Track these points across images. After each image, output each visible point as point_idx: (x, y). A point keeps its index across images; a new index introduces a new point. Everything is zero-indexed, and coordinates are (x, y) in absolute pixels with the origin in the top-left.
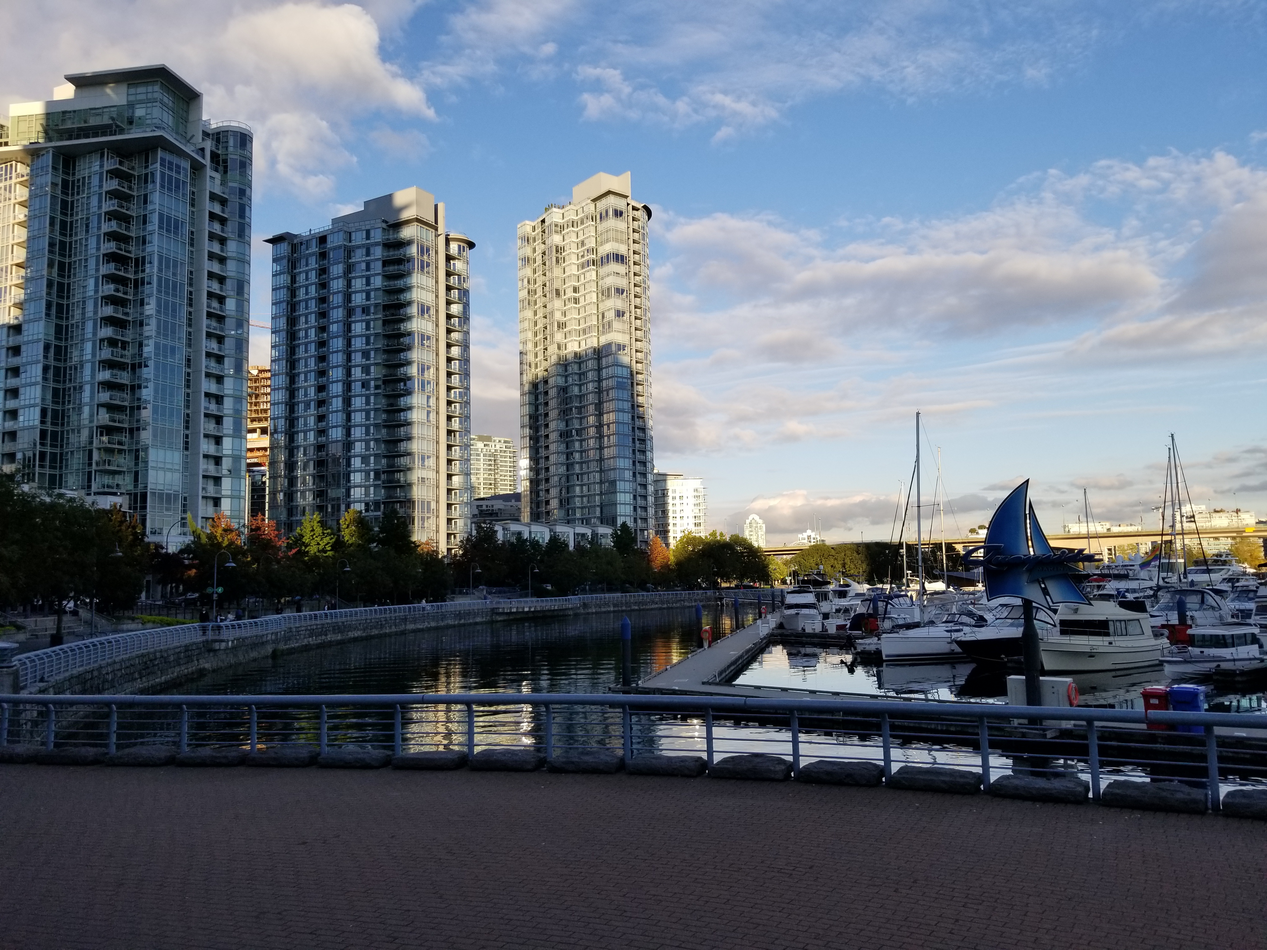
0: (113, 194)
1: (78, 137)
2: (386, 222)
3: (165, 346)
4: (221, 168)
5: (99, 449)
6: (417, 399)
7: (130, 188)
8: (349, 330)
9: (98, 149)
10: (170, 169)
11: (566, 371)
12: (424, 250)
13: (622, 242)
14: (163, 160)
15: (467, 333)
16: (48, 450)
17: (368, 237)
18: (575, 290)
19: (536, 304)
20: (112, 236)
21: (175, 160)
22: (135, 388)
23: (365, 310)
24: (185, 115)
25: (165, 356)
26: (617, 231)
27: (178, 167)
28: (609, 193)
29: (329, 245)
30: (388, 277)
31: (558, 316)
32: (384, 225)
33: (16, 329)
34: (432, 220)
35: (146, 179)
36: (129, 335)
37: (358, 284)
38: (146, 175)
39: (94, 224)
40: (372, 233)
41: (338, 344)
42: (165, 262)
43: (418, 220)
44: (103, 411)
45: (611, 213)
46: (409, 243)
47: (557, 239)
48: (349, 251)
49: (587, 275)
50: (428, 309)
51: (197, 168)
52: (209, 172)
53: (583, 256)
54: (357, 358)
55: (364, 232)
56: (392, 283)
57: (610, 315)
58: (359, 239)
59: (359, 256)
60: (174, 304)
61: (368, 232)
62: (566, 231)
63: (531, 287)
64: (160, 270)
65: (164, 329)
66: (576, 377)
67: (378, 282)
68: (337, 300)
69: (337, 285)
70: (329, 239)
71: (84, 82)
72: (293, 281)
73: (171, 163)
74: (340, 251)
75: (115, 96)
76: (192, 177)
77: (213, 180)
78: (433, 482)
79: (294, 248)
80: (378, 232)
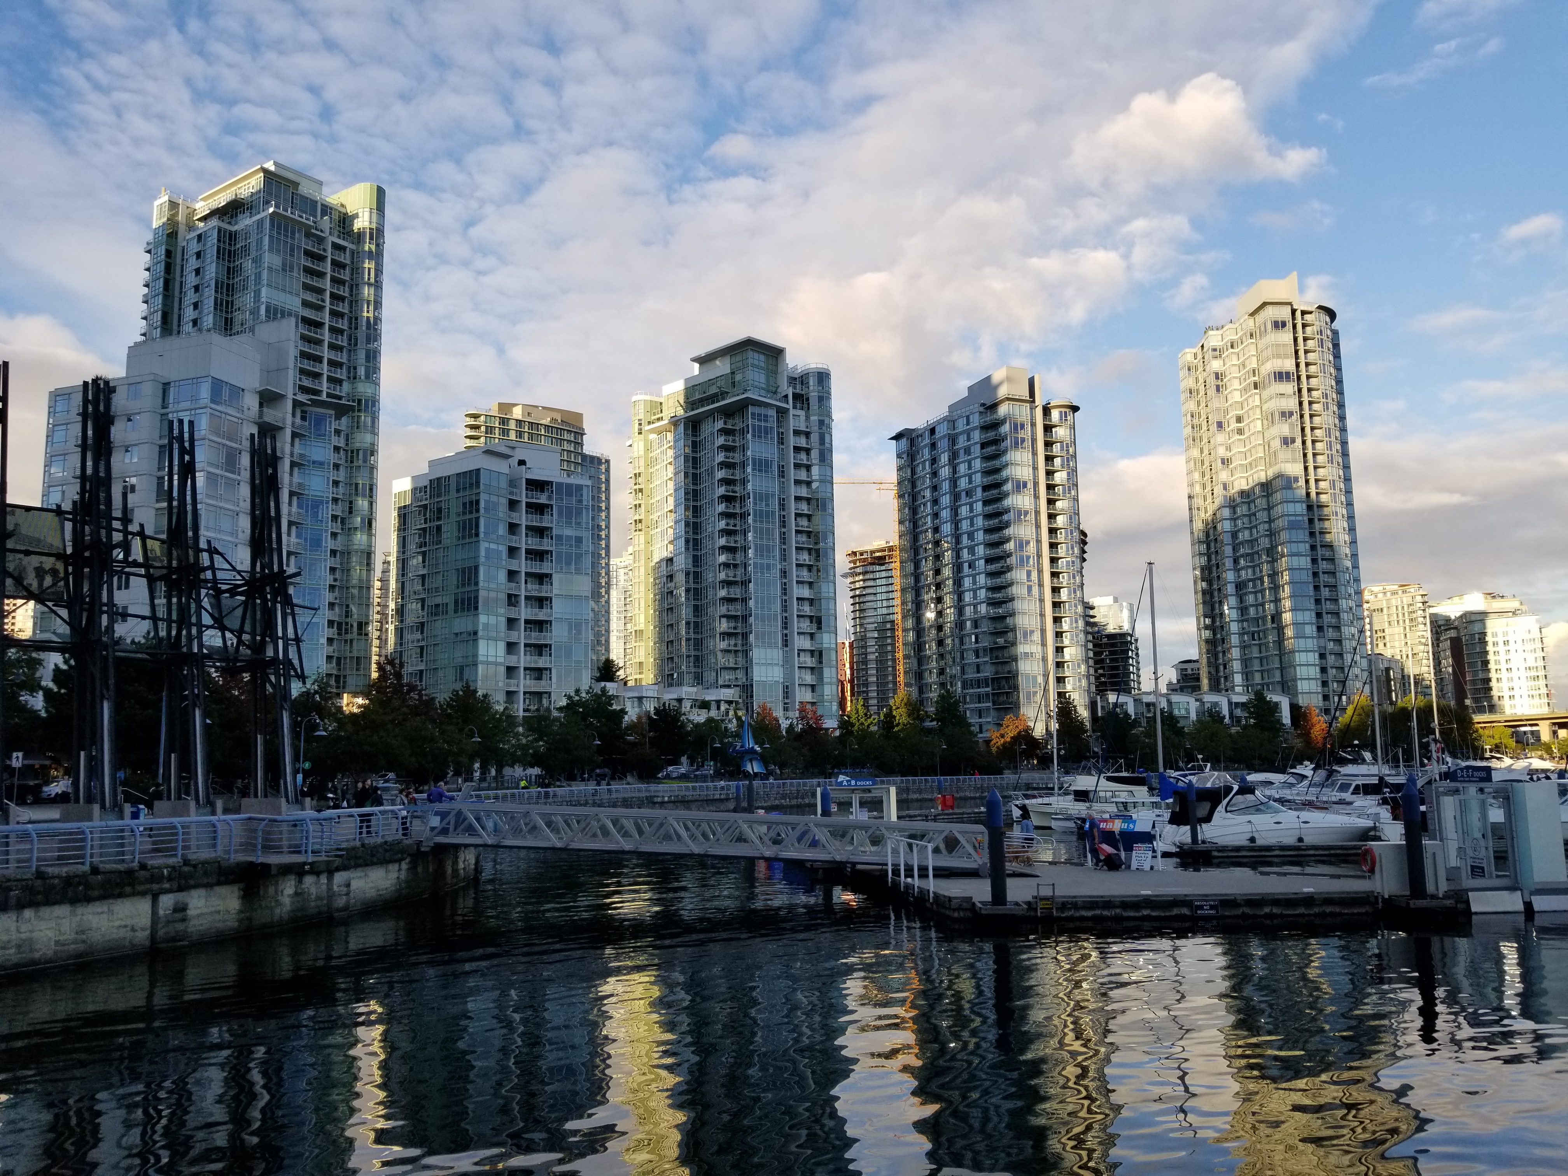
0: (723, 448)
1: (702, 406)
2: (983, 405)
3: (762, 565)
4: (805, 406)
6: (1018, 575)
7: (734, 441)
8: (956, 514)
9: (711, 414)
10: (760, 420)
11: (1235, 513)
12: (1018, 427)
13: (1286, 357)
14: (753, 414)
15: (1076, 499)
16: (693, 653)
17: (968, 424)
18: (1239, 420)
19: (1201, 440)
20: (723, 482)
21: (763, 411)
22: (745, 600)
23: (969, 493)
24: (774, 368)
25: (762, 573)
26: (1278, 345)
27: (766, 416)
28: (1265, 304)
29: (937, 436)
30: (987, 458)
31: (1221, 452)
32: (982, 409)
33: (670, 561)
34: (1025, 395)
35: (743, 432)
36: (739, 557)
37: (962, 469)
38: (743, 428)
40: (971, 418)
41: (947, 528)
42: (760, 497)
43: (1008, 399)
44: (724, 620)
45: (1269, 326)
46: (1003, 422)
47: (1216, 365)
48: (953, 439)
49: (1250, 400)
50: (1025, 485)
51: (782, 412)
52: (792, 412)
53: (1245, 380)
55: (966, 418)
56: (990, 464)
57: (1276, 444)
58: (961, 425)
59: (962, 442)
60: (768, 529)
62: (1226, 354)
63: (1196, 421)
64: (755, 504)
65: (761, 551)
66: (1246, 520)
67: (977, 464)
69: (945, 472)
70: (937, 430)
71: (704, 360)
72: (913, 472)
73: (760, 415)
74: (946, 440)
75: (722, 367)
76: (778, 421)
77: (797, 419)
78: (1039, 656)
79: (912, 442)
80: (977, 416)
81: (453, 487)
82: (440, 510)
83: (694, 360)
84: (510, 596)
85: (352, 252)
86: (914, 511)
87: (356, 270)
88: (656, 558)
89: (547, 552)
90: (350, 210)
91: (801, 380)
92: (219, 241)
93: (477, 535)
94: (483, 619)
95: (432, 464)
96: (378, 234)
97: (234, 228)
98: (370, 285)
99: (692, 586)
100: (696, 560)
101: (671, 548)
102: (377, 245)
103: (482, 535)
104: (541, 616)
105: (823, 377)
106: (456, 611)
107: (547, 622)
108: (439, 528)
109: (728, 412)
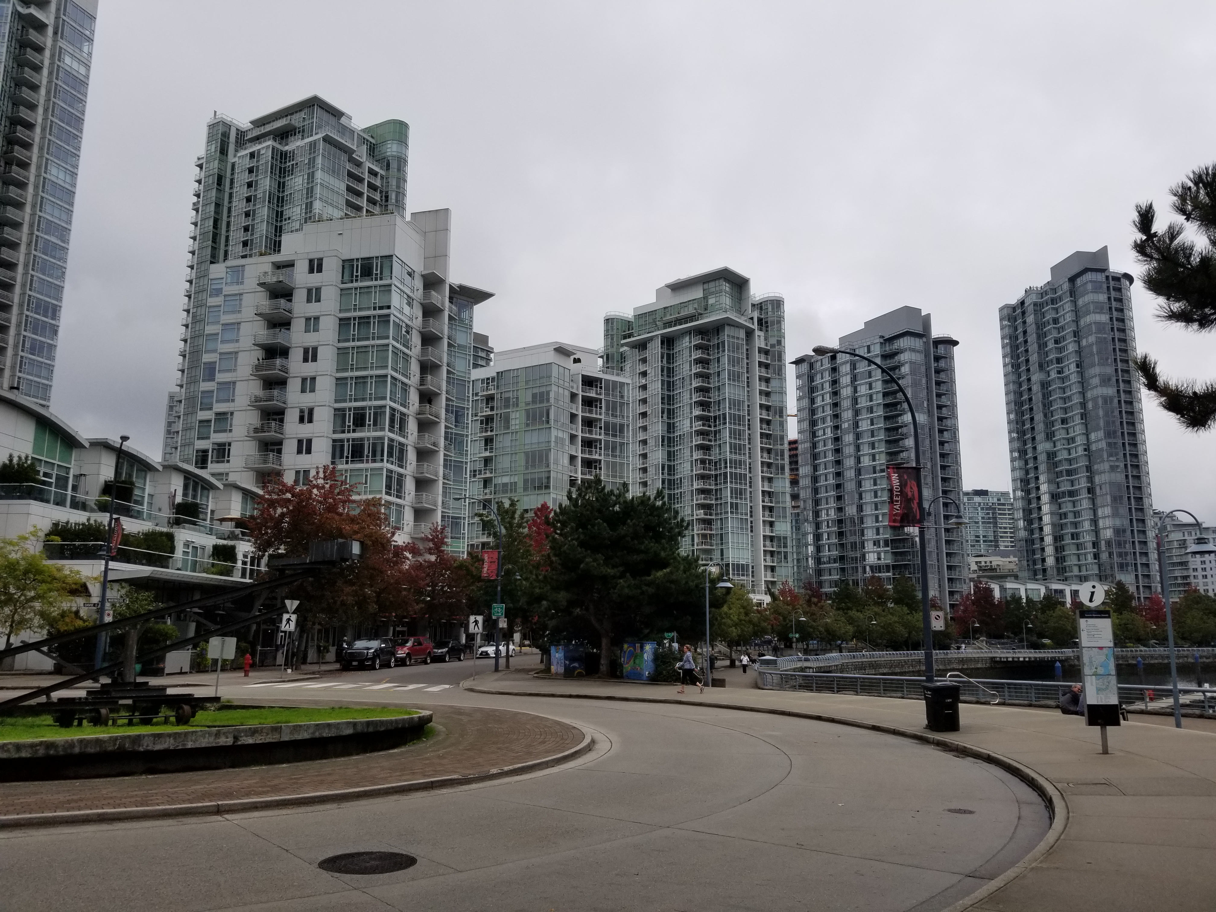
0: (698, 361)
1: (675, 325)
2: (883, 337)
4: (764, 328)
5: (698, 534)
7: (708, 354)
8: (858, 427)
9: (688, 332)
10: (733, 338)
14: (728, 333)
17: (869, 352)
20: (699, 390)
21: (736, 331)
23: (869, 410)
24: (740, 296)
27: (738, 335)
28: (1087, 269)
29: (839, 360)
32: (882, 341)
34: (920, 330)
35: (718, 347)
36: (713, 455)
37: (863, 390)
38: (718, 344)
39: (687, 382)
40: (872, 348)
41: (849, 438)
42: (733, 402)
43: (908, 333)
44: (699, 508)
46: (903, 351)
48: (854, 365)
51: (749, 333)
52: (757, 333)
54: (866, 450)
55: (866, 348)
57: (1095, 381)
59: (862, 367)
61: (869, 347)
62: (1046, 309)
63: (1016, 362)
64: (730, 408)
66: (1065, 442)
67: (878, 386)
68: (846, 404)
69: (846, 392)
70: (839, 355)
71: (677, 287)
72: (812, 391)
73: (733, 333)
74: (848, 365)
75: (694, 293)
76: (747, 340)
77: (759, 340)
79: (811, 367)
80: (878, 346)
81: (523, 381)
82: (507, 399)
83: (667, 287)
85: (383, 177)
89: (597, 441)
91: (760, 306)
92: (272, 158)
93: (548, 422)
97: (286, 148)
99: (666, 477)
103: (552, 422)
105: (777, 304)
108: (507, 415)
109: (703, 331)
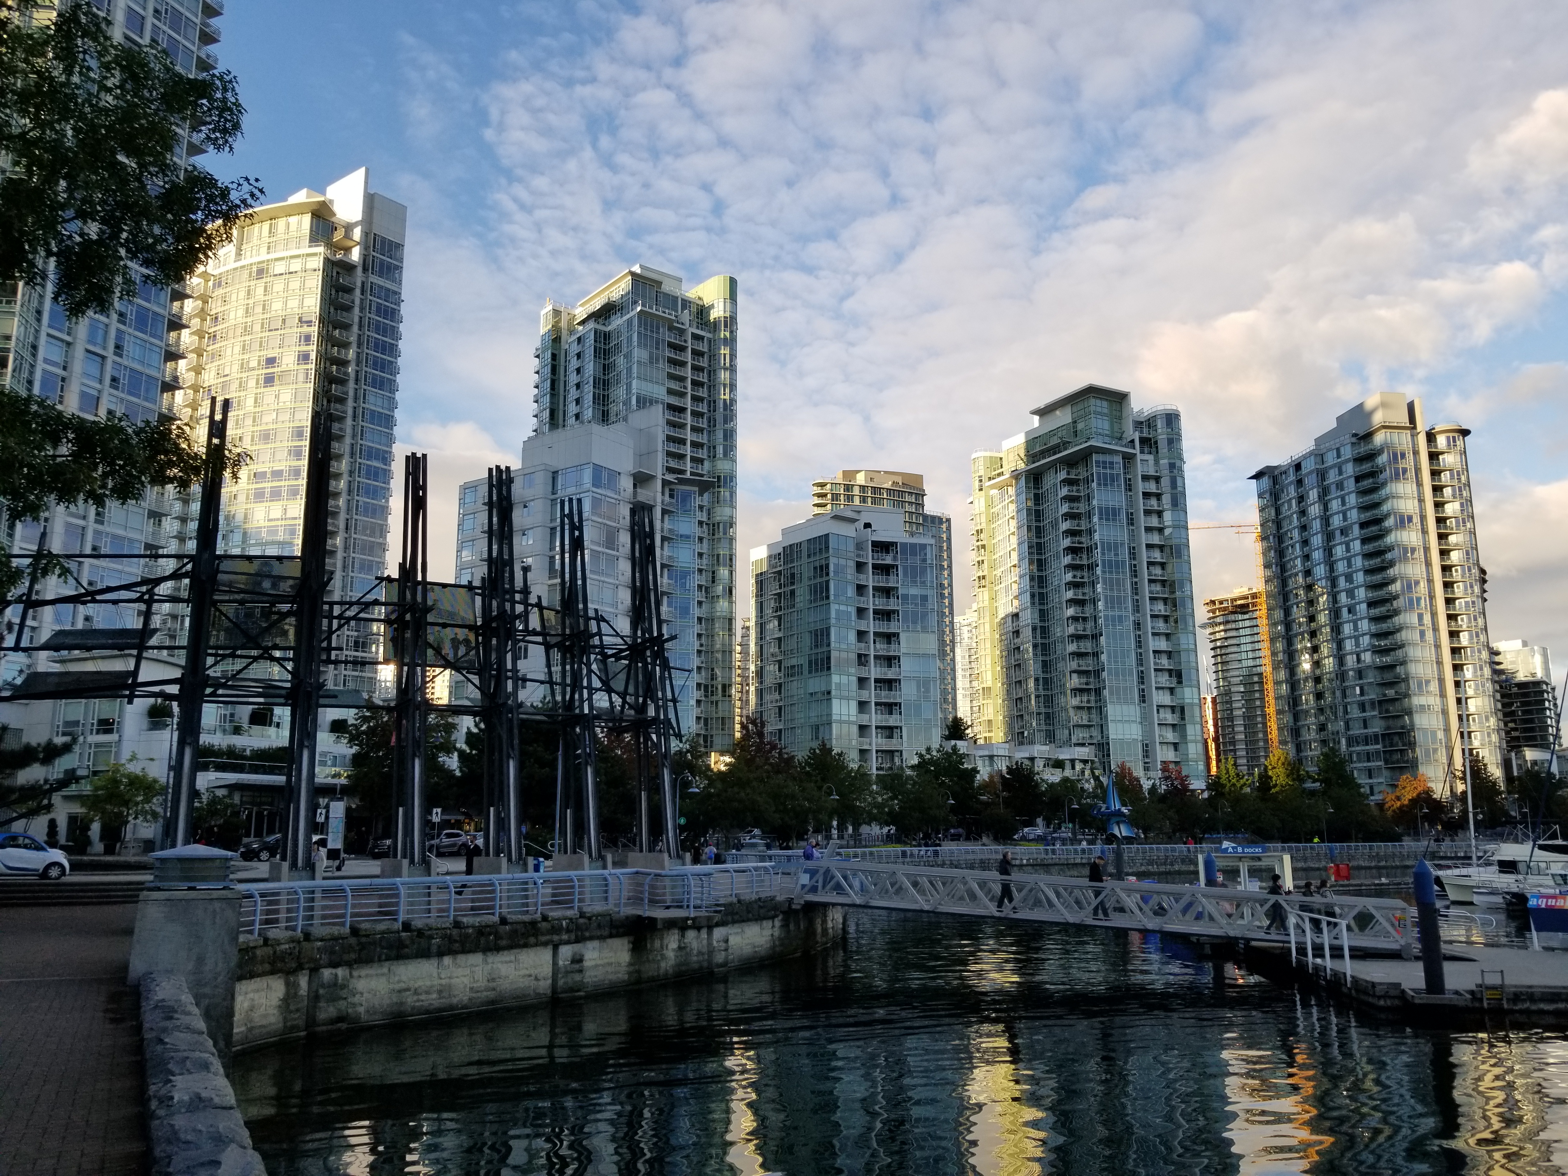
0: (1066, 499)
1: (1041, 458)
2: (1355, 435)
3: (1113, 617)
4: (1154, 449)
6: (1408, 618)
7: (1078, 491)
8: (1331, 555)
9: (1053, 465)
10: (1105, 468)
12: (1398, 456)
14: (1097, 462)
15: (1473, 533)
16: (1043, 710)
17: (1339, 456)
20: (1068, 533)
21: (1108, 458)
22: (1096, 655)
23: (1344, 531)
24: (1119, 414)
25: (1114, 625)
27: (1112, 463)
29: (1304, 471)
30: (1363, 493)
32: (1354, 440)
33: (1016, 616)
34: (1405, 420)
35: (1088, 481)
36: (1088, 610)
37: (1335, 505)
38: (1088, 477)
39: (1056, 526)
40: (1342, 450)
41: (1320, 571)
42: (1109, 547)
43: (1385, 427)
44: (1075, 676)
46: (1379, 452)
48: (1322, 475)
50: (1410, 519)
51: (1128, 459)
52: (1139, 457)
54: (1341, 583)
55: (1335, 451)
56: (1366, 498)
58: (1331, 459)
59: (1332, 477)
60: (1118, 580)
61: (1338, 450)
64: (1103, 554)
65: (1111, 603)
67: (1352, 500)
69: (1315, 510)
70: (1303, 466)
71: (1043, 412)
72: (1278, 512)
73: (1104, 462)
74: (1314, 476)
75: (1063, 417)
76: (1125, 468)
77: (1145, 464)
78: (1438, 708)
79: (1275, 480)
80: (1348, 447)
81: (805, 553)
82: (793, 575)
83: (1034, 413)
84: (860, 656)
85: (710, 341)
86: (1281, 553)
87: (713, 356)
88: (1001, 614)
89: (894, 612)
90: (707, 302)
91: (1148, 423)
92: (596, 341)
93: (828, 597)
94: (835, 678)
95: (785, 532)
96: (731, 321)
97: (608, 329)
98: (725, 369)
99: (1039, 641)
100: (1043, 615)
101: (1016, 603)
102: (731, 332)
103: (832, 598)
104: (890, 674)
105: (1172, 418)
106: (810, 672)
107: (895, 680)
108: (793, 593)
109: (1071, 462)
